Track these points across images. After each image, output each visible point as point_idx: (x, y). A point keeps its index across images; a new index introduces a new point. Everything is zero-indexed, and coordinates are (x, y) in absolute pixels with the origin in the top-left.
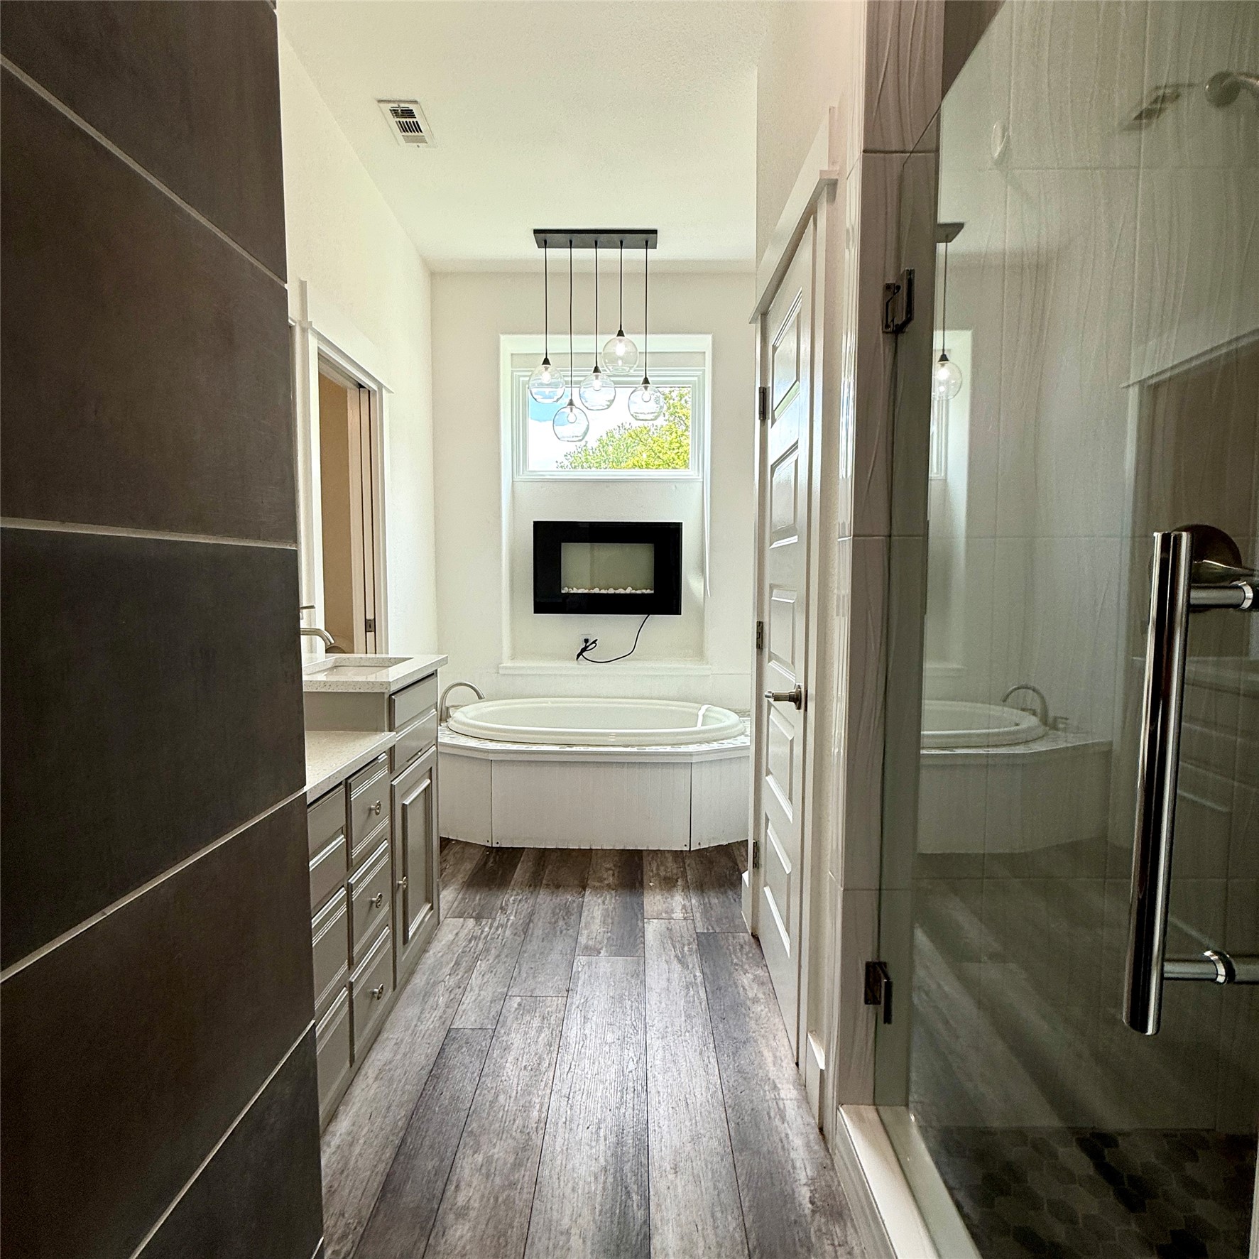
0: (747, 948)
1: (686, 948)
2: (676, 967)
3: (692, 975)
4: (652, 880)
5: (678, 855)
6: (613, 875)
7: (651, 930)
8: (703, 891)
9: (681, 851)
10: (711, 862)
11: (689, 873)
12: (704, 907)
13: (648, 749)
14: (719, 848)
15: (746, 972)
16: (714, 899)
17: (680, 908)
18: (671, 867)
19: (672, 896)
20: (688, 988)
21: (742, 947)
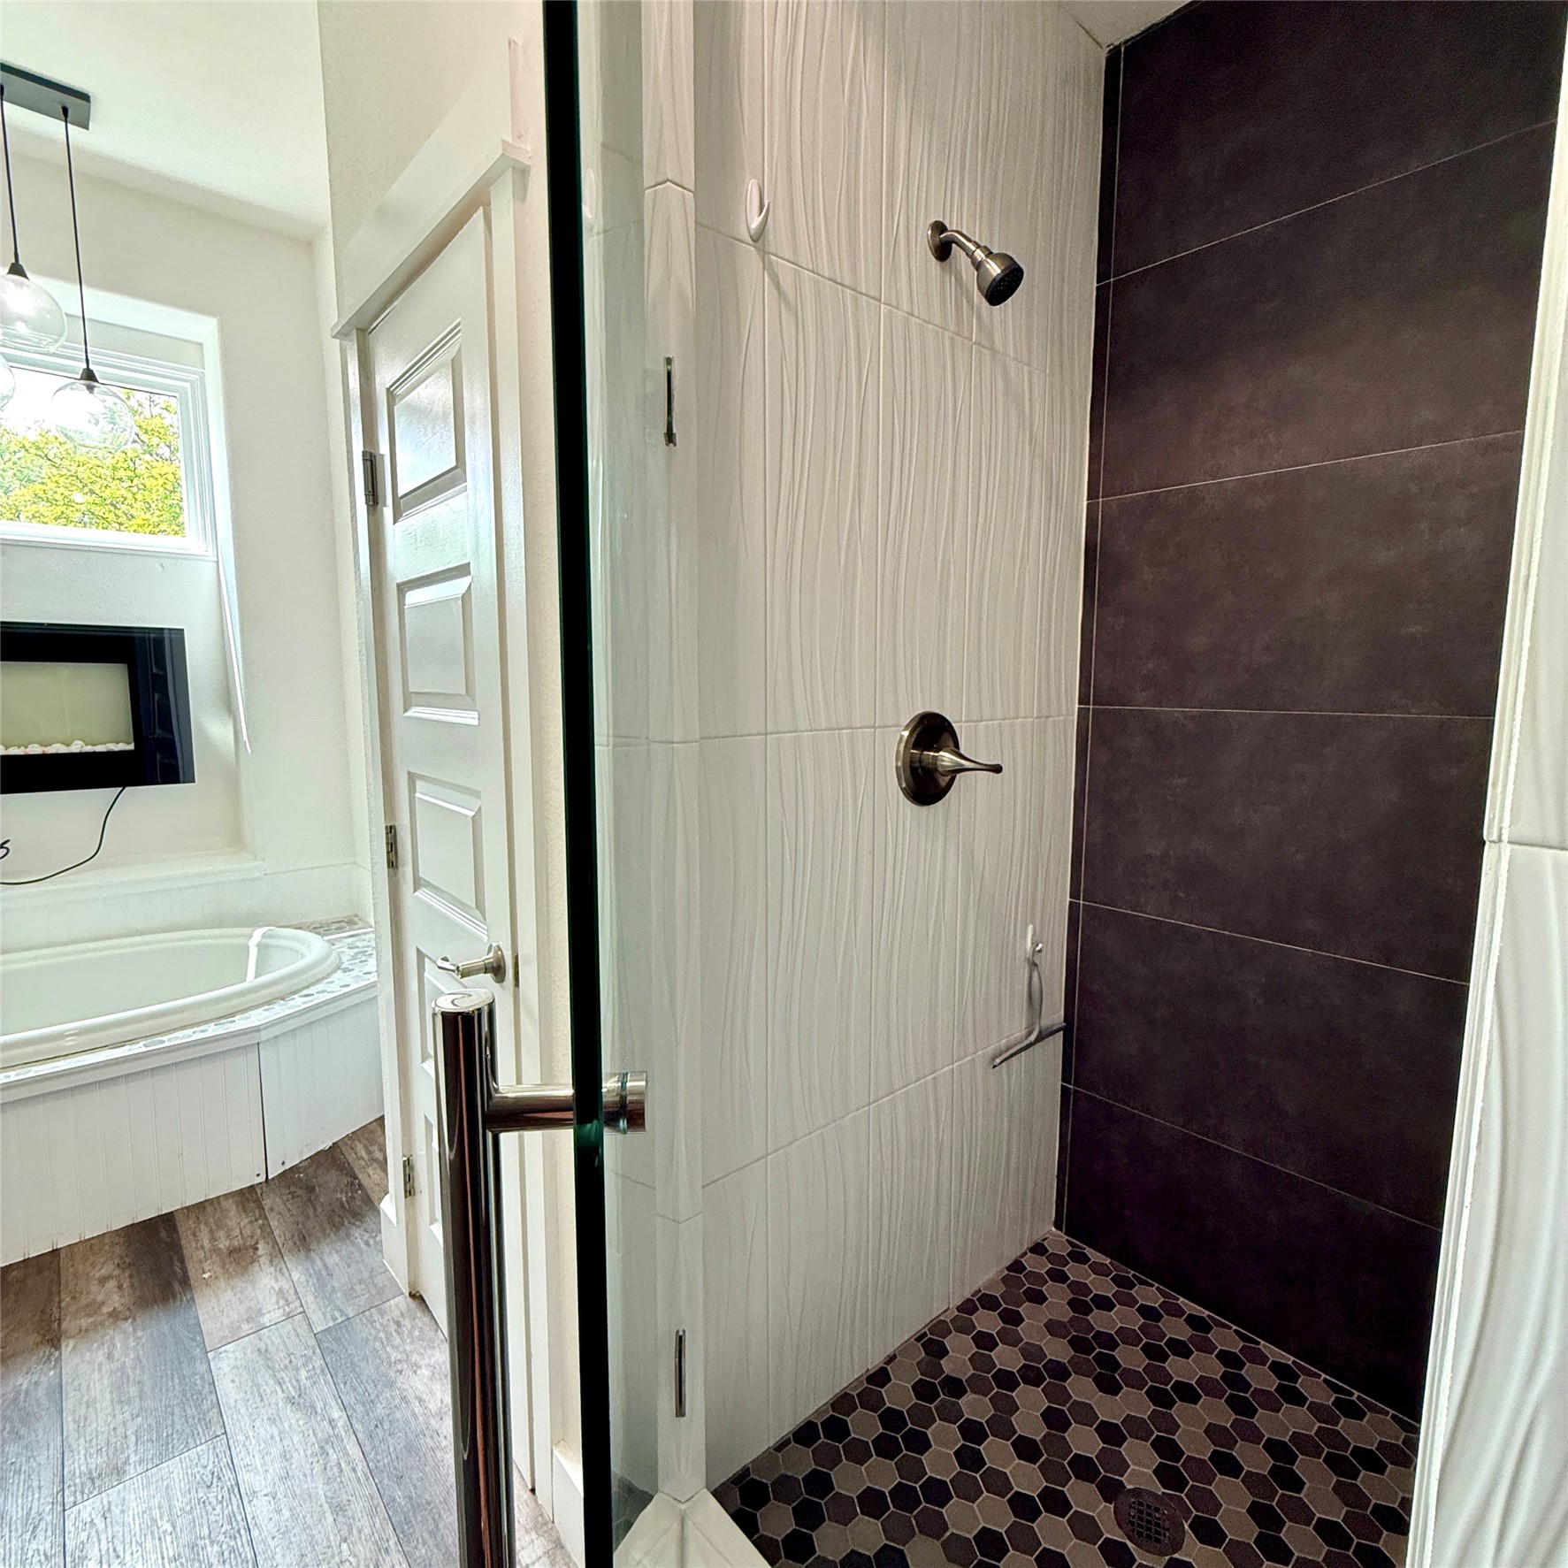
0: (407, 1323)
1: (303, 1374)
2: (292, 1418)
3: (326, 1423)
4: (206, 1266)
5: (248, 1197)
6: (120, 1287)
7: (227, 1369)
8: (308, 1250)
9: (252, 1187)
10: (311, 1189)
11: (274, 1224)
12: (318, 1279)
13: (168, 1041)
14: (318, 1158)
15: (416, 1367)
16: (332, 1255)
17: (274, 1299)
18: (238, 1223)
19: (253, 1283)
20: (324, 1452)
21: (398, 1324)
